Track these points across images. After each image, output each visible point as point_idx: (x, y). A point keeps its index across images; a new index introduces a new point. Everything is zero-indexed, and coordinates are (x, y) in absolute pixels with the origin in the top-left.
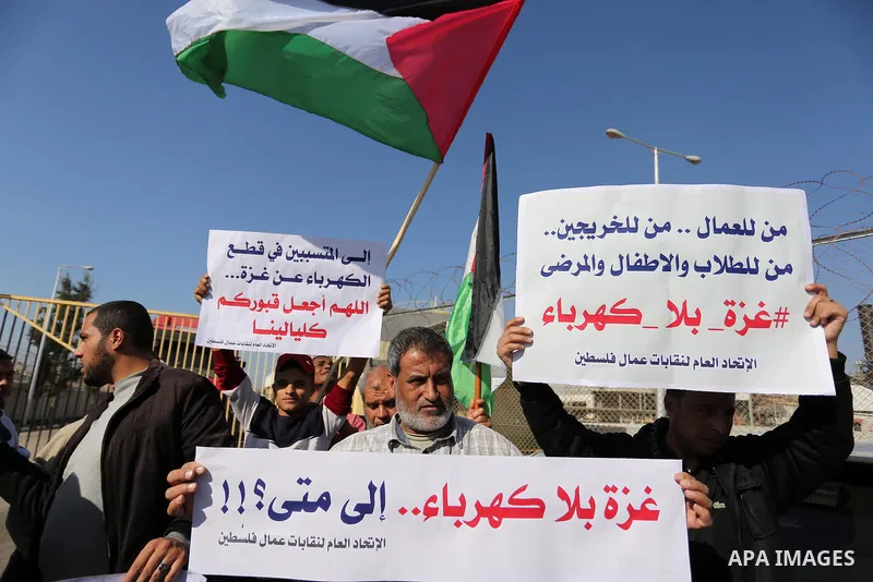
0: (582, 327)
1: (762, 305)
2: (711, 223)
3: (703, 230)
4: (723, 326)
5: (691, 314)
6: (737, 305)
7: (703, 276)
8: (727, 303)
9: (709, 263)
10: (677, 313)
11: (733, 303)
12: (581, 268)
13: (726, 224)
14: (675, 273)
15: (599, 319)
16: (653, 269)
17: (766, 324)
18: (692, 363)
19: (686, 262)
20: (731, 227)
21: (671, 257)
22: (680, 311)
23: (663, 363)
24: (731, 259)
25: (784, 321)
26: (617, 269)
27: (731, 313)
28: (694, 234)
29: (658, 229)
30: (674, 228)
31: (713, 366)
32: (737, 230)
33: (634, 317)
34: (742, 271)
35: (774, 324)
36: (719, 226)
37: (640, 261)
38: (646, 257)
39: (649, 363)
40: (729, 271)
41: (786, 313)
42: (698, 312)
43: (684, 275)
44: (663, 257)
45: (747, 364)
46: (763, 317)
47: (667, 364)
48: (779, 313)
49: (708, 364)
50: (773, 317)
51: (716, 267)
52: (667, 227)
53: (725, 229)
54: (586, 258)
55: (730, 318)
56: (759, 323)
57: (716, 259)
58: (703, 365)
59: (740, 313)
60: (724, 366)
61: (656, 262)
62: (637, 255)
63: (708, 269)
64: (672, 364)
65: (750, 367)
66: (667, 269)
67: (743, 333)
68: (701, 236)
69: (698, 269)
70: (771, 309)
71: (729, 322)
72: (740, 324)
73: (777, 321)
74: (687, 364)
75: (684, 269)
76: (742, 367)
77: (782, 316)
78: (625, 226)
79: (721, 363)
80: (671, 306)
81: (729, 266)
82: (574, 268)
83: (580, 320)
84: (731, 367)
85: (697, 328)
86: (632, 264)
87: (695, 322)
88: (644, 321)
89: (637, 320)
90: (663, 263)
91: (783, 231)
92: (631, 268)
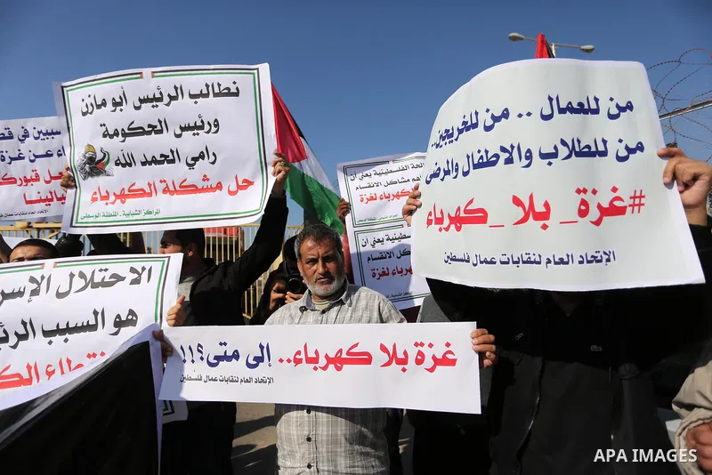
1: (615, 190)
2: (554, 102)
3: (547, 112)
4: (575, 217)
5: (539, 208)
6: (589, 193)
7: (550, 164)
8: (578, 191)
9: (555, 148)
10: (524, 209)
11: (585, 191)
13: (570, 103)
14: (518, 164)
16: (494, 164)
17: (622, 211)
18: (544, 261)
19: (529, 151)
20: (575, 106)
21: (512, 147)
22: (527, 206)
23: (514, 263)
24: (579, 141)
25: (640, 205)
27: (584, 202)
28: (536, 116)
29: (496, 119)
30: (513, 115)
31: (567, 263)
32: (581, 109)
33: (479, 217)
34: (591, 154)
35: (629, 210)
36: (563, 105)
37: (481, 157)
38: (487, 152)
39: (498, 262)
40: (580, 154)
41: (641, 197)
42: (547, 205)
43: (528, 166)
44: (503, 149)
45: (605, 257)
46: (617, 203)
47: (518, 262)
48: (634, 198)
49: (561, 262)
50: (627, 202)
51: (563, 151)
52: (506, 114)
53: (570, 109)
55: (583, 208)
56: (613, 210)
57: (564, 143)
58: (556, 263)
59: (593, 202)
60: (581, 262)
61: (497, 156)
62: (479, 151)
63: (555, 155)
64: (524, 262)
65: (608, 260)
66: (509, 161)
67: (598, 223)
68: (546, 118)
69: (543, 156)
70: (625, 194)
71: (583, 213)
72: (594, 213)
73: (633, 206)
74: (539, 263)
75: (527, 158)
76: (600, 261)
77: (638, 200)
79: (577, 259)
80: (517, 201)
81: (577, 149)
84: (589, 262)
85: (546, 222)
86: (476, 162)
87: (544, 216)
88: (490, 221)
89: (483, 220)
90: (504, 156)
91: (630, 107)
92: (476, 166)
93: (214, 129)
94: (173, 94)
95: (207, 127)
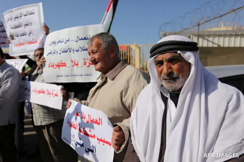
0: (56, 68)
2: (78, 38)
3: (77, 40)
4: (83, 65)
5: (76, 63)
6: (87, 59)
8: (84, 59)
11: (85, 59)
12: (54, 53)
14: (72, 52)
15: (58, 66)
16: (67, 52)
19: (74, 49)
20: (83, 38)
21: (70, 48)
22: (74, 62)
23: (73, 76)
24: (84, 47)
26: (60, 53)
27: (85, 62)
28: (75, 41)
29: (67, 41)
30: (70, 41)
32: (85, 39)
33: (65, 65)
36: (80, 38)
38: (65, 49)
39: (69, 76)
40: (84, 50)
42: (78, 62)
43: (74, 53)
45: (90, 75)
49: (81, 75)
51: (80, 50)
52: (69, 40)
54: (54, 50)
57: (80, 48)
59: (87, 62)
61: (67, 50)
62: (63, 49)
64: (75, 76)
67: (89, 66)
68: (77, 42)
69: (77, 51)
71: (85, 64)
72: (87, 64)
74: (77, 76)
79: (84, 75)
80: (72, 61)
82: (52, 53)
83: (55, 66)
84: (87, 75)
86: (63, 51)
87: (77, 65)
88: (67, 65)
89: (65, 66)
90: (69, 50)
93: (31, 25)
94: (20, 16)
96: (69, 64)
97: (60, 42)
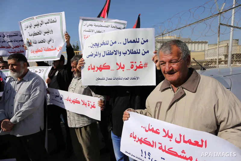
0: (97, 71)
1: (141, 62)
2: (127, 40)
3: (125, 42)
4: (130, 68)
5: (122, 66)
6: (134, 63)
7: (125, 55)
8: (131, 62)
9: (126, 52)
10: (119, 66)
11: (133, 62)
12: (96, 55)
13: (131, 40)
14: (118, 55)
15: (100, 69)
16: (112, 54)
17: (142, 67)
18: (123, 79)
19: (120, 52)
20: (132, 41)
21: (117, 51)
23: (116, 79)
24: (132, 50)
25: (146, 66)
26: (104, 55)
27: (132, 65)
28: (122, 44)
29: (113, 43)
30: (117, 43)
31: (128, 79)
32: (134, 42)
33: (108, 68)
34: (135, 53)
35: (144, 67)
36: (129, 41)
37: (109, 52)
38: (110, 51)
39: (113, 79)
40: (133, 53)
41: (147, 64)
42: (124, 65)
43: (120, 56)
44: (114, 51)
45: (137, 78)
46: (141, 66)
47: (117, 79)
48: (145, 64)
49: (127, 79)
50: (143, 65)
51: (128, 52)
52: (115, 42)
53: (131, 42)
54: (97, 52)
55: (132, 66)
56: (140, 67)
57: (128, 50)
58: (125, 79)
59: (135, 65)
60: (131, 79)
61: (113, 52)
62: (108, 51)
63: (126, 53)
64: (119, 79)
65: (137, 79)
66: (116, 54)
67: (135, 70)
68: (124, 44)
69: (123, 54)
70: (143, 63)
71: (132, 68)
72: (135, 68)
73: (145, 66)
74: (122, 79)
75: (120, 54)
76: (136, 79)
77: (146, 65)
78: (105, 43)
79: (130, 78)
80: (117, 64)
81: (132, 52)
82: (94, 55)
83: (96, 69)
84: (133, 79)
85: (124, 69)
86: (107, 53)
87: (123, 68)
88: (111, 69)
89: (109, 68)
90: (115, 53)
91: (147, 41)
92: (107, 55)
93: (52, 33)
94: (41, 23)
95: (50, 32)
96: (113, 66)
97: (104, 44)
